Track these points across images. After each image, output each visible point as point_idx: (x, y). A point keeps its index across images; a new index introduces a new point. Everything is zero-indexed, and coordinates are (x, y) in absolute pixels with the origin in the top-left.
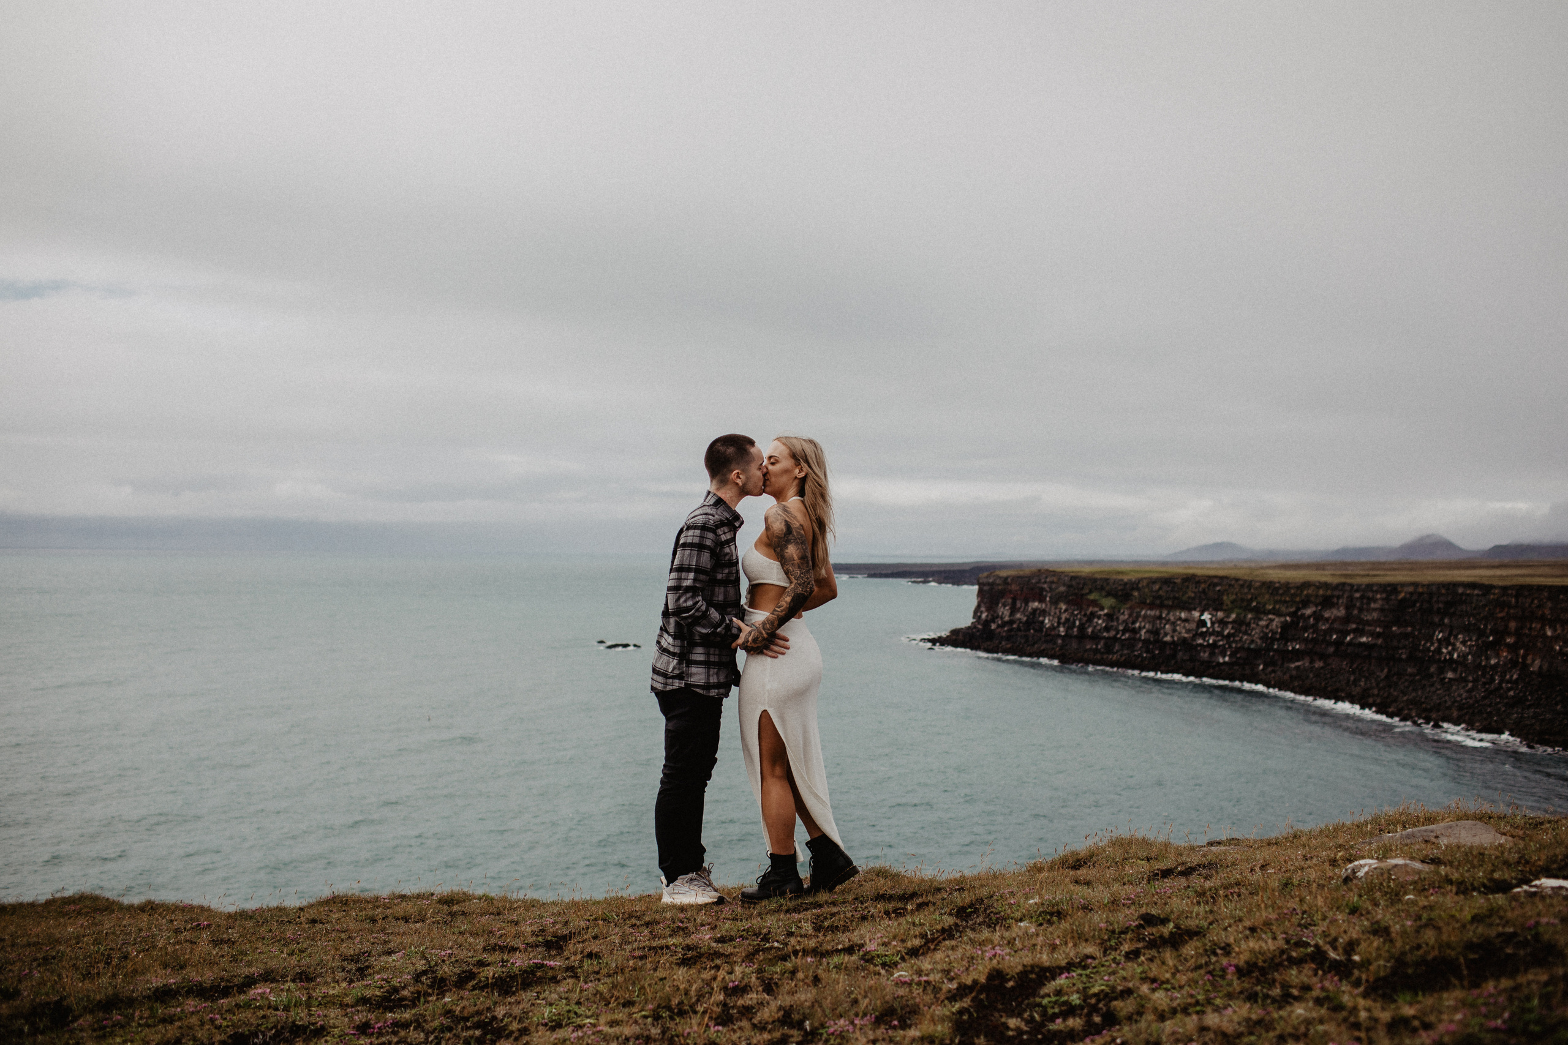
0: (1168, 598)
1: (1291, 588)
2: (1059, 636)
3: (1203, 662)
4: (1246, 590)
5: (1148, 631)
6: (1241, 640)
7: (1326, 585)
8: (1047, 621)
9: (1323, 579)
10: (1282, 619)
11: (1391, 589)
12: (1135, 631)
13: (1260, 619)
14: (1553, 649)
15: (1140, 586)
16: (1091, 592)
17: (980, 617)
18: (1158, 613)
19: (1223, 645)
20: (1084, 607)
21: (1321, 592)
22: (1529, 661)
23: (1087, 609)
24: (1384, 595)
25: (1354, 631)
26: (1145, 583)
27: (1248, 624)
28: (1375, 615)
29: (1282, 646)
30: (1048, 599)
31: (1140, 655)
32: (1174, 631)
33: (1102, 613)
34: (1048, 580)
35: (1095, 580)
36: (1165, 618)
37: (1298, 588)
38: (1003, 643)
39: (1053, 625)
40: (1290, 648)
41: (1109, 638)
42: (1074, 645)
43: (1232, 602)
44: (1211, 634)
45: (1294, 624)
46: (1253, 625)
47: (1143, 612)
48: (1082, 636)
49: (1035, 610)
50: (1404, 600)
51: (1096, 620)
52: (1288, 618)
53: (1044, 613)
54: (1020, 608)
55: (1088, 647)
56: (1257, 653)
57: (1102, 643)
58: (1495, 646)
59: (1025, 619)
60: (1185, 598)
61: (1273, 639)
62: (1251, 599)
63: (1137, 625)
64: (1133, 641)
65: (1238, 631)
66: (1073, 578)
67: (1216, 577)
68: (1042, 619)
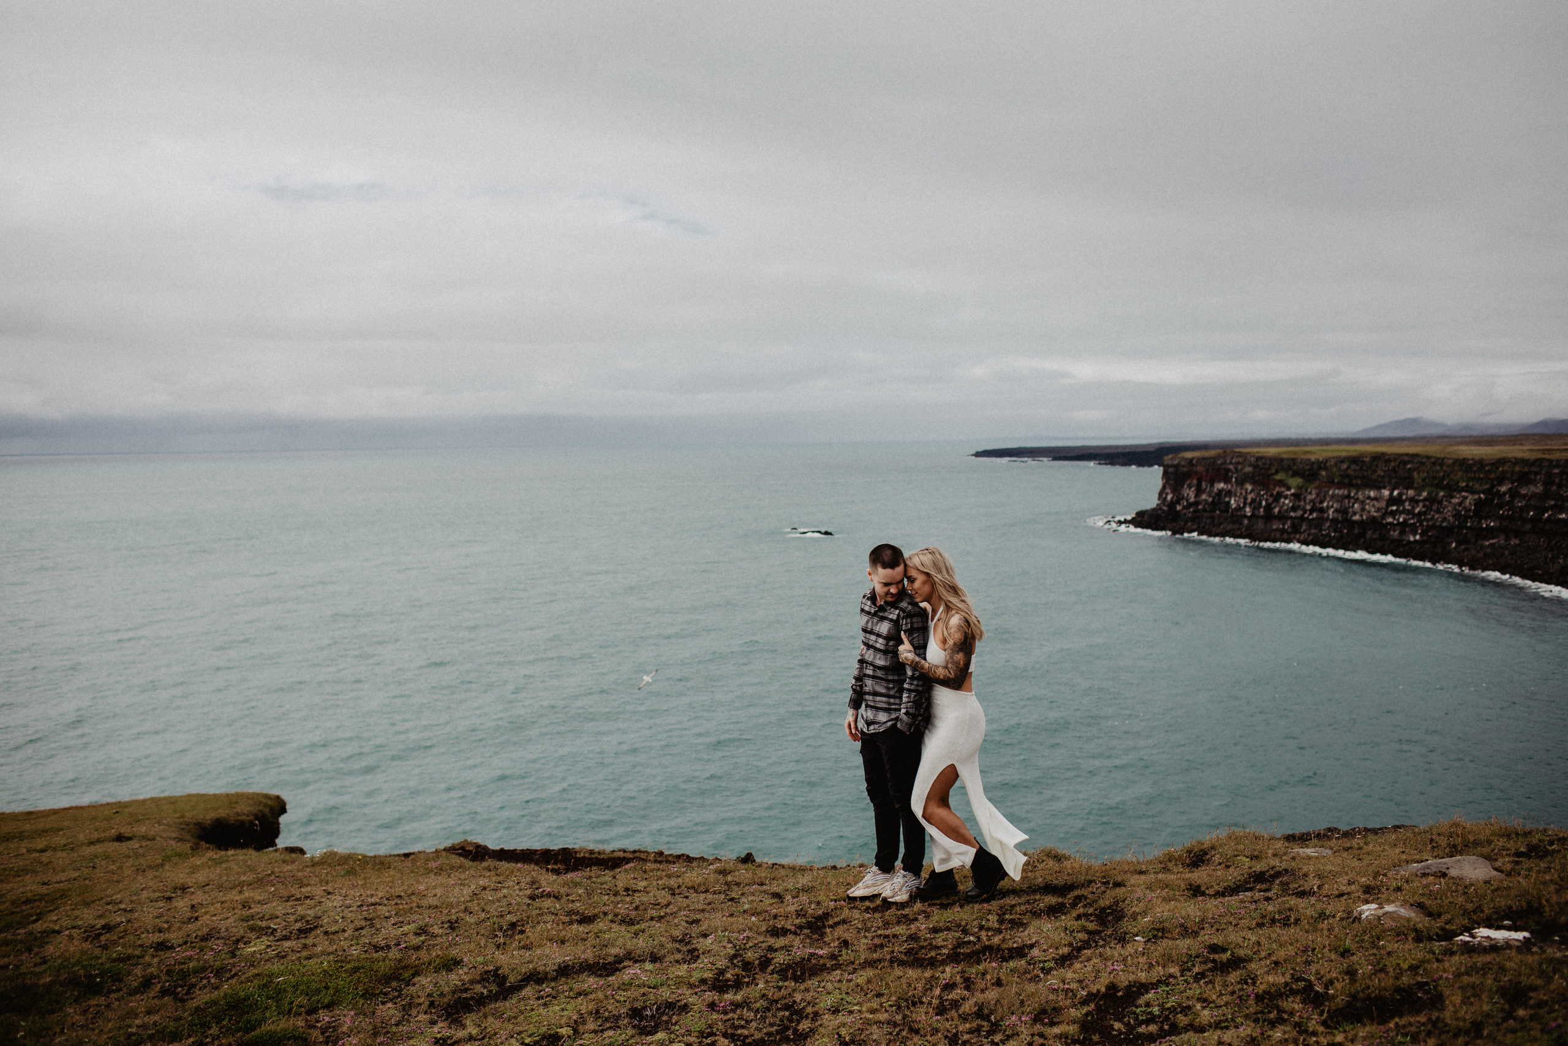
0: (1356, 478)
1: (1487, 465)
2: (1245, 516)
3: (1393, 541)
4: (1438, 468)
5: (1336, 511)
6: (1433, 518)
7: (1522, 461)
8: (1232, 502)
9: (1520, 455)
10: (1476, 497)
12: (1322, 510)
13: (1453, 497)
15: (1328, 464)
16: (1277, 472)
17: (1165, 498)
18: (1346, 492)
19: (1414, 524)
20: (1271, 486)
21: (1517, 468)
23: (1273, 490)
25: (1552, 507)
26: (1331, 463)
27: (1440, 502)
29: (1476, 523)
30: (1234, 480)
31: (1328, 535)
32: (1363, 509)
33: (1288, 493)
34: (1234, 461)
35: (1282, 460)
36: (1353, 497)
37: (1492, 464)
38: (1189, 524)
40: (1484, 526)
41: (1296, 518)
42: (1261, 525)
43: (1424, 480)
44: (1401, 513)
45: (1488, 502)
46: (1445, 503)
47: (1331, 492)
48: (1269, 516)
49: (1220, 491)
51: (1282, 500)
52: (1482, 496)
53: (1229, 493)
54: (1205, 489)
55: (1275, 527)
56: (1449, 531)
57: (1289, 522)
59: (1210, 500)
60: (1374, 477)
61: (1466, 517)
62: (1444, 476)
63: (1325, 504)
64: (1321, 521)
65: (1429, 508)
66: (1259, 459)
67: (1406, 455)
68: (1227, 499)
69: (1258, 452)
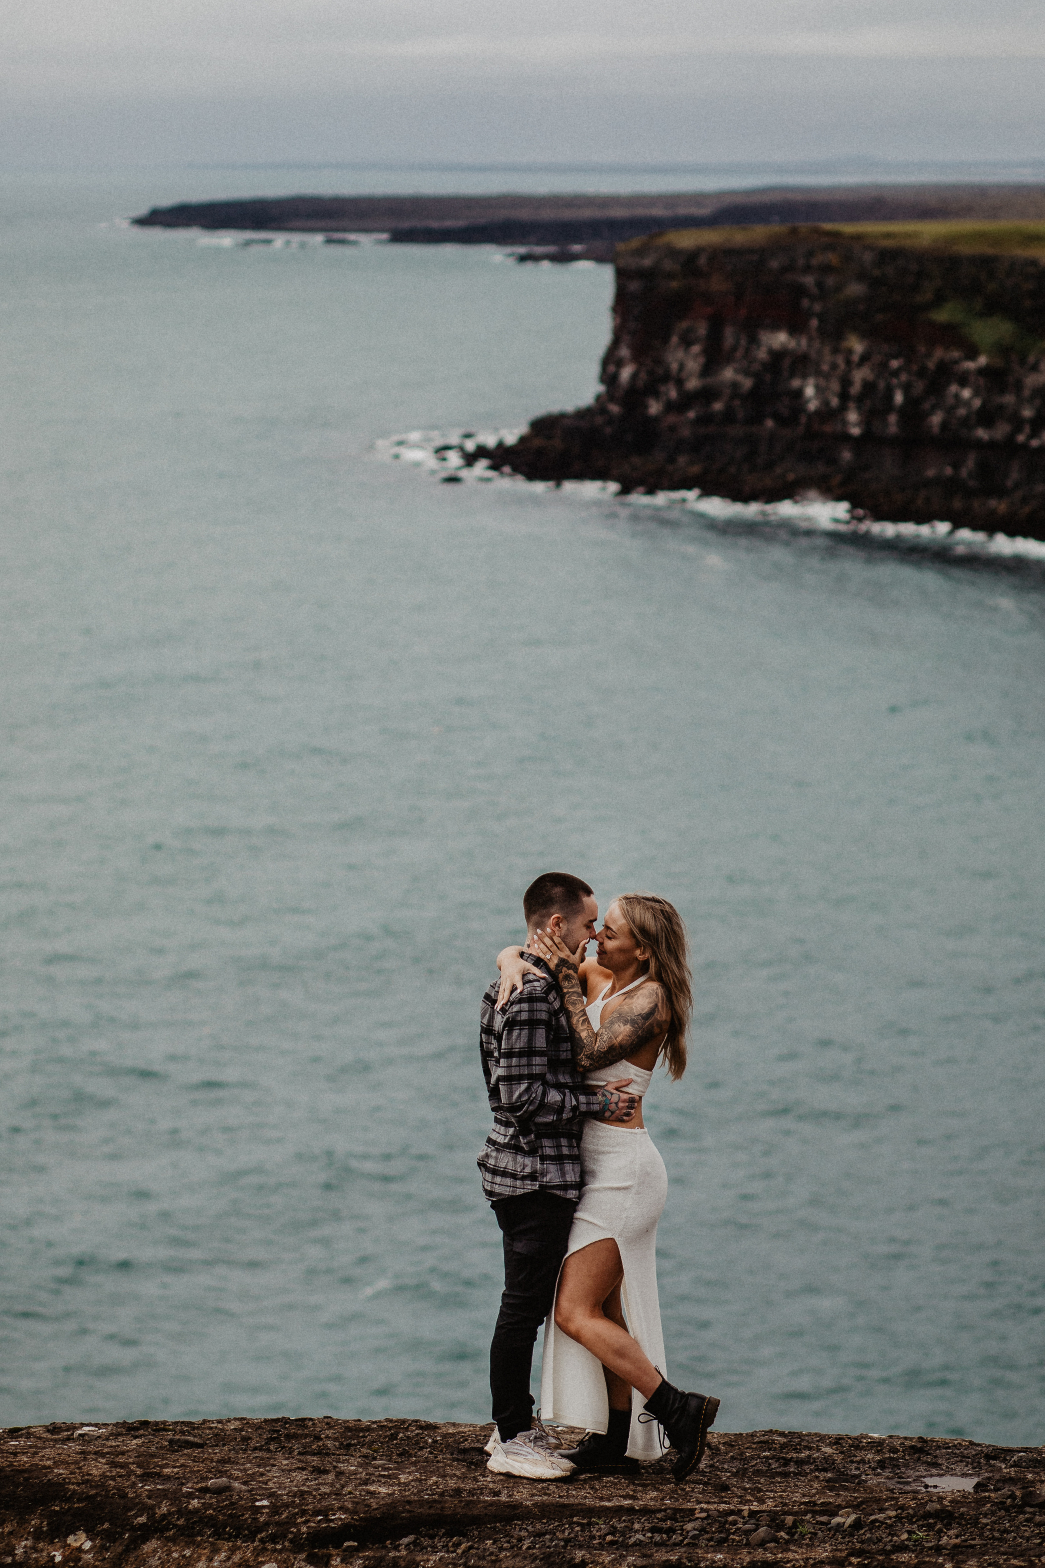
2: (846, 438)
8: (810, 391)
16: (939, 300)
17: (618, 376)
20: (921, 345)
23: (929, 355)
30: (815, 321)
33: (970, 365)
34: (814, 262)
35: (955, 261)
38: (682, 460)
39: (826, 403)
41: (992, 445)
42: (889, 465)
48: (913, 438)
49: (777, 356)
51: (953, 388)
53: (802, 364)
54: (734, 349)
55: (931, 473)
57: (970, 462)
59: (747, 383)
66: (887, 256)
68: (796, 383)
69: (888, 236)
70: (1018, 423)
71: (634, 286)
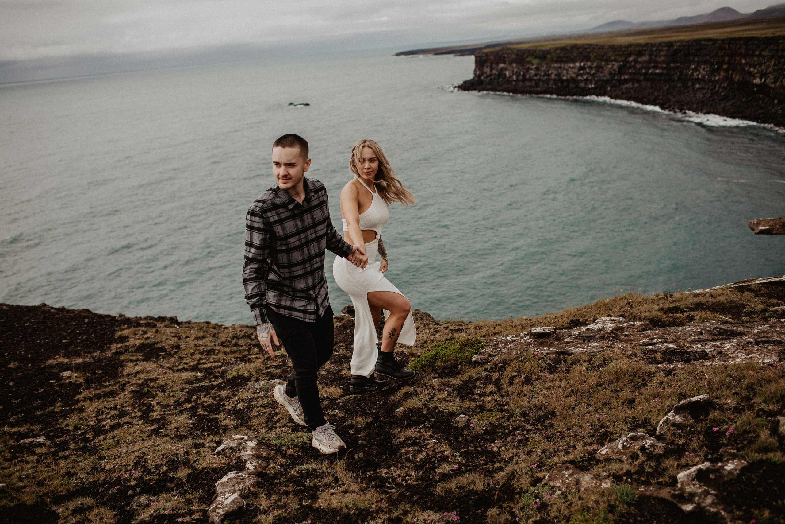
0: (564, 57)
1: (623, 47)
2: (514, 80)
3: (582, 89)
4: (601, 50)
5: (556, 75)
6: (599, 76)
7: (640, 45)
8: (507, 73)
9: (638, 41)
11: (670, 44)
12: (549, 75)
13: (608, 65)
14: (744, 69)
16: (527, 57)
17: (476, 73)
18: (559, 65)
19: (591, 80)
20: (525, 64)
21: (637, 49)
22: (734, 77)
23: (526, 66)
24: (667, 48)
25: (653, 67)
26: (552, 51)
27: (602, 68)
28: (663, 58)
29: (619, 77)
30: (507, 62)
31: (552, 87)
32: (567, 73)
33: (533, 67)
34: (508, 52)
35: (529, 51)
36: (563, 68)
37: (626, 47)
38: (487, 86)
39: (510, 75)
40: (623, 78)
41: (537, 80)
42: (521, 84)
43: (595, 57)
44: (585, 74)
45: (624, 66)
46: (605, 68)
47: (552, 66)
48: (524, 80)
49: (502, 68)
50: (676, 49)
51: (530, 71)
52: (622, 63)
53: (506, 69)
54: (495, 67)
55: (527, 84)
56: (607, 82)
57: (534, 83)
58: (718, 70)
59: (497, 73)
60: (572, 57)
61: (615, 74)
62: (604, 54)
63: (550, 72)
64: (549, 80)
65: (598, 71)
66: (519, 50)
67: (587, 45)
68: (505, 72)
69: (518, 47)
70: (541, 76)
71: (478, 59)
